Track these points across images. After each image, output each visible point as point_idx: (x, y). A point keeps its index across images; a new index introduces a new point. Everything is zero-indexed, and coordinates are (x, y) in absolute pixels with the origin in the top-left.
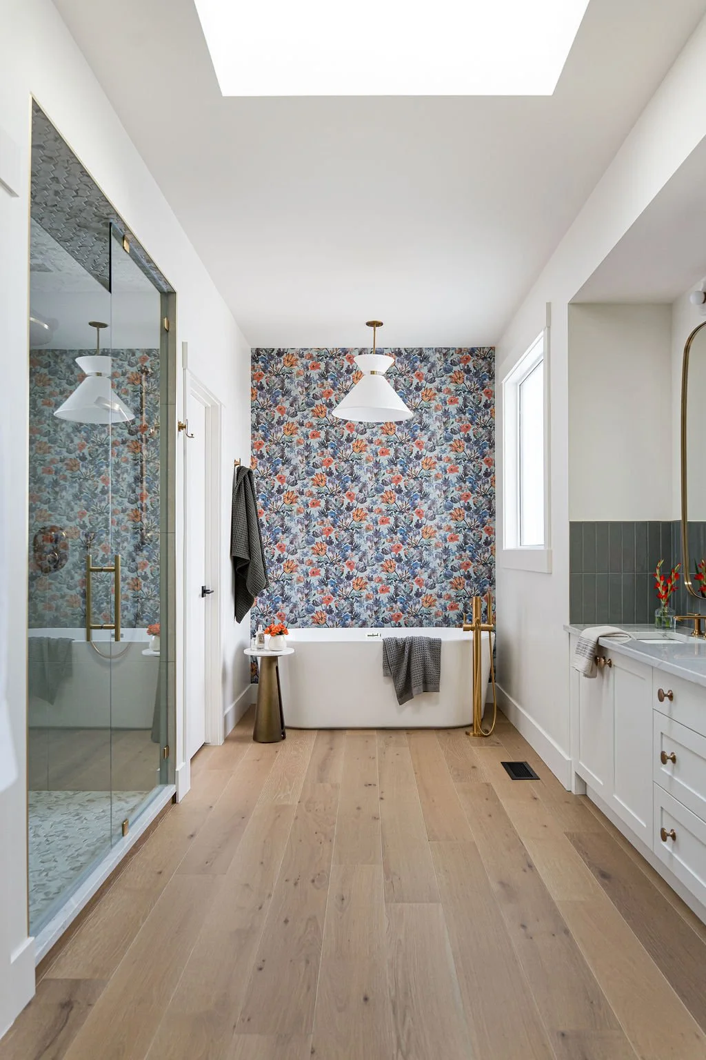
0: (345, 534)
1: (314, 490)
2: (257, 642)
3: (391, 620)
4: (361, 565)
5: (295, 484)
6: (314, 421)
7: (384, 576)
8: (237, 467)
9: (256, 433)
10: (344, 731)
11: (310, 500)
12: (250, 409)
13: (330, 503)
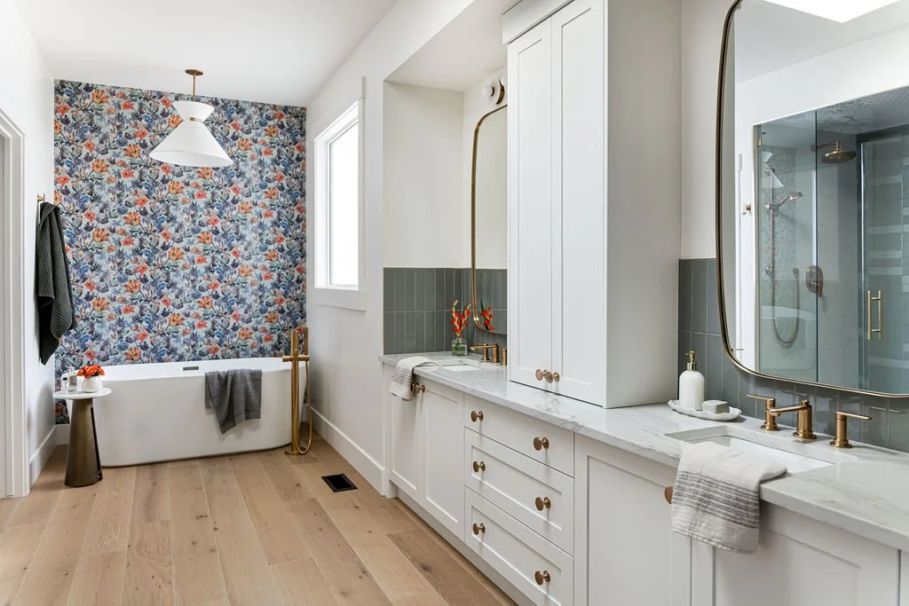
0: (160, 273)
1: (127, 228)
2: (68, 384)
3: (208, 353)
4: (177, 302)
5: (105, 221)
6: (127, 160)
7: (201, 312)
8: (40, 202)
9: (60, 168)
11: (123, 238)
12: (53, 143)
13: (145, 242)
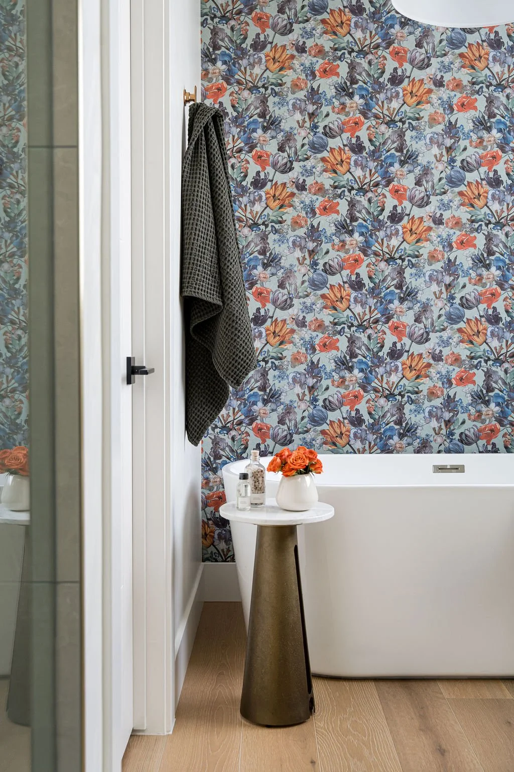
0: (387, 269)
1: (327, 180)
2: (249, 488)
3: (478, 438)
4: (419, 329)
5: (287, 168)
6: (327, 43)
7: (463, 351)
8: (188, 105)
9: (211, 67)
10: (432, 684)
11: (319, 201)
12: (200, 19)
13: (358, 207)
